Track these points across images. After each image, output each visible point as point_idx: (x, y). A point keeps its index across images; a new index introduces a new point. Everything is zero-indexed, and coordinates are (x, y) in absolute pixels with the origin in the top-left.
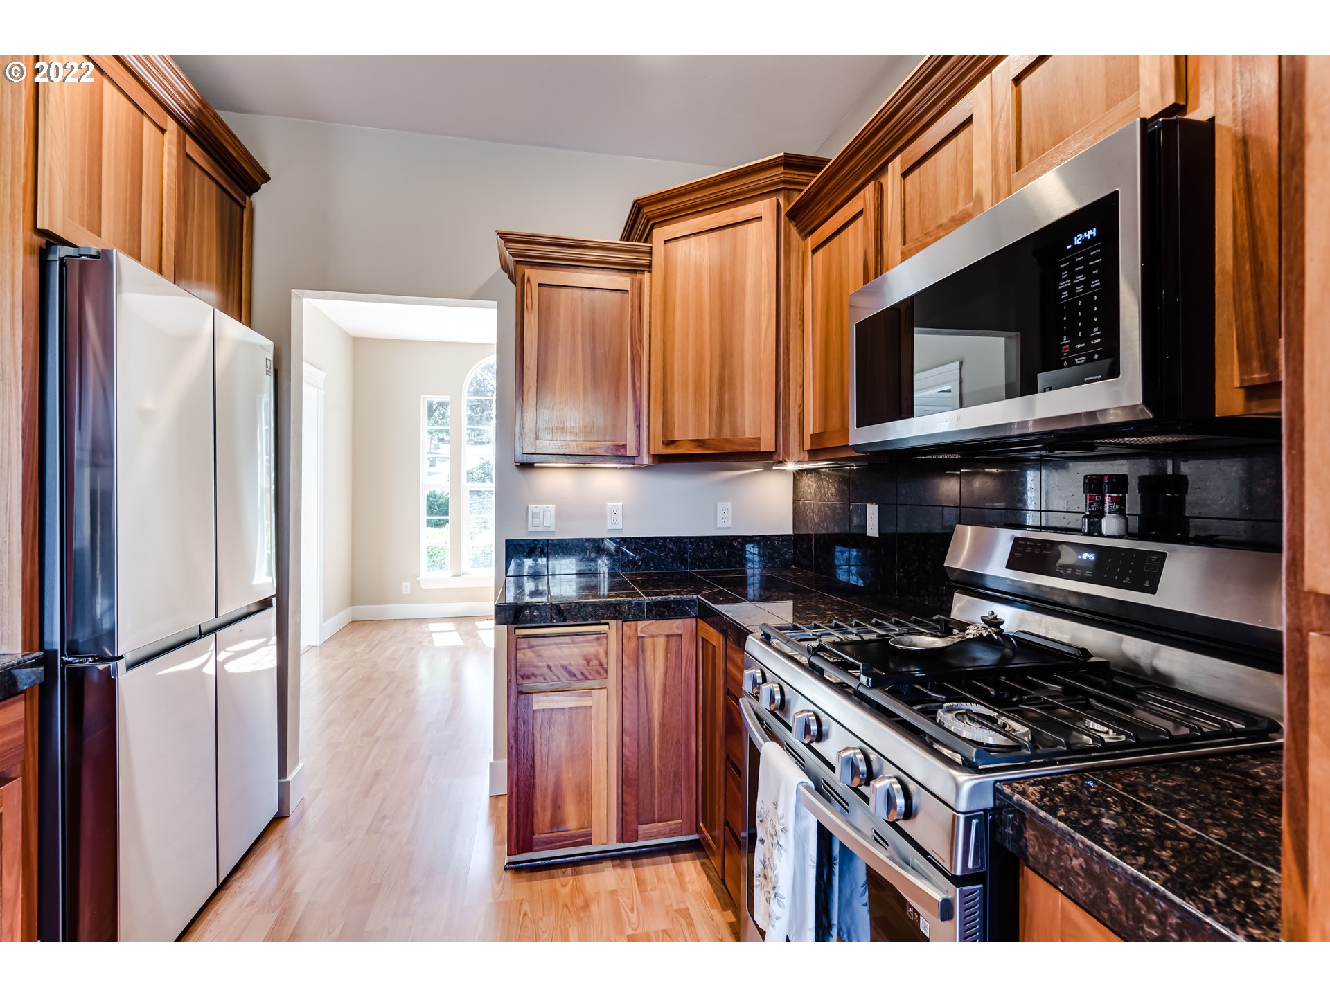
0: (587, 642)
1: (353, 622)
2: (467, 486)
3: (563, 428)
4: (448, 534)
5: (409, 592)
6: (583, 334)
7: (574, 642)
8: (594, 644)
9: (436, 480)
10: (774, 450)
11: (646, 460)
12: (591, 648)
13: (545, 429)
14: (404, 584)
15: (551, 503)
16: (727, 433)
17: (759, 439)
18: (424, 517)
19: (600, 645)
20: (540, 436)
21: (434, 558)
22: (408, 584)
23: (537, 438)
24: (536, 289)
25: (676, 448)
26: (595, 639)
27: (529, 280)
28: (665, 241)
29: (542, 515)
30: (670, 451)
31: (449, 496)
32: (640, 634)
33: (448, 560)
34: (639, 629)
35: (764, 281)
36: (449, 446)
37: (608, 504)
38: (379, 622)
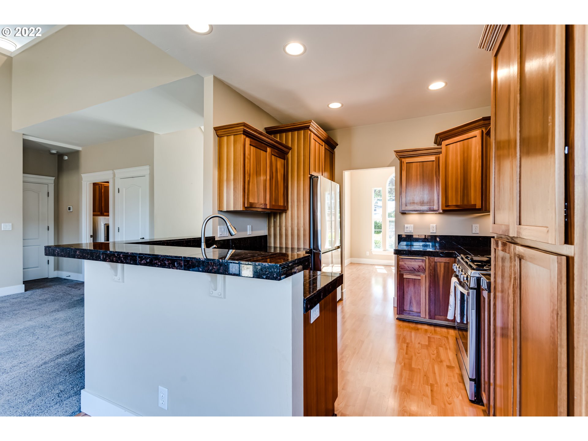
0: (420, 261)
1: (351, 263)
2: (388, 219)
3: (414, 203)
4: (382, 236)
5: (368, 255)
6: (420, 175)
7: (415, 261)
8: (421, 262)
9: (377, 217)
10: (481, 208)
11: (441, 211)
12: (421, 264)
13: (408, 203)
14: (367, 252)
15: (412, 224)
16: (466, 203)
17: (476, 204)
18: (373, 230)
19: (423, 263)
20: (407, 205)
21: (377, 244)
22: (368, 252)
23: (406, 206)
24: (405, 164)
25: (449, 208)
26: (421, 261)
27: (403, 162)
28: (446, 145)
29: (409, 227)
30: (447, 209)
31: (382, 223)
32: (435, 261)
33: (381, 245)
34: (435, 260)
35: (477, 156)
36: (382, 202)
37: (431, 225)
38: (359, 264)
